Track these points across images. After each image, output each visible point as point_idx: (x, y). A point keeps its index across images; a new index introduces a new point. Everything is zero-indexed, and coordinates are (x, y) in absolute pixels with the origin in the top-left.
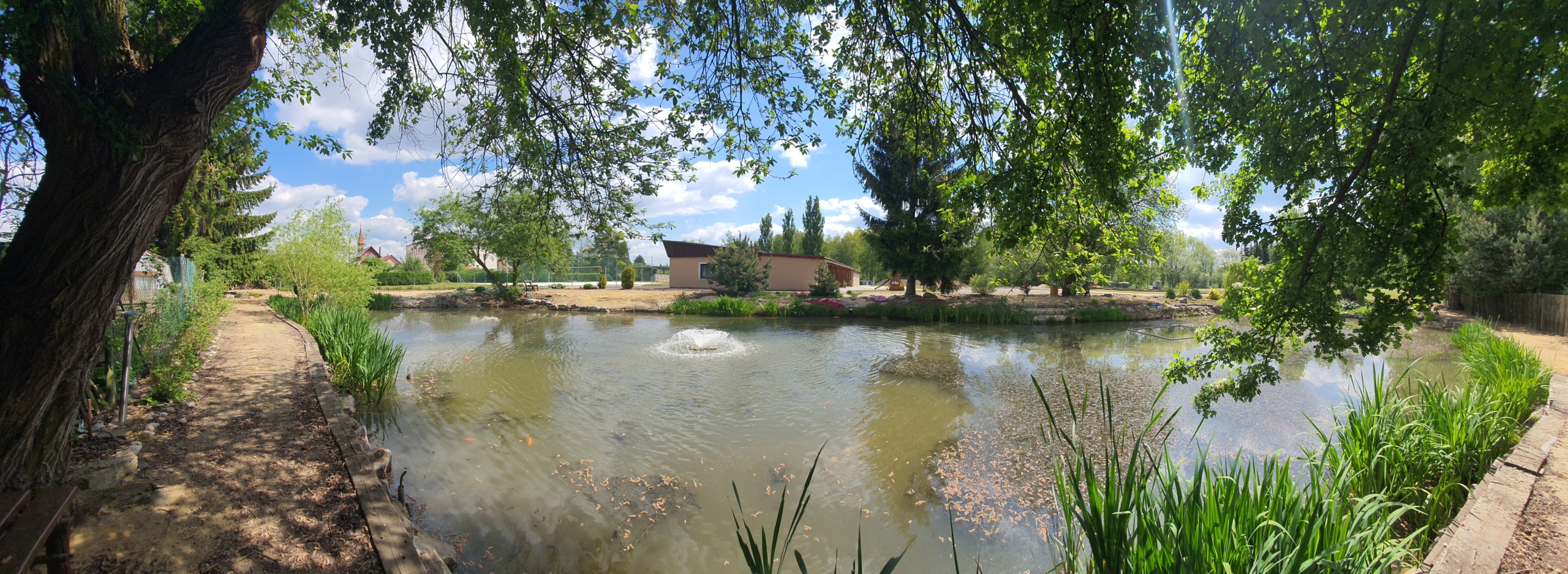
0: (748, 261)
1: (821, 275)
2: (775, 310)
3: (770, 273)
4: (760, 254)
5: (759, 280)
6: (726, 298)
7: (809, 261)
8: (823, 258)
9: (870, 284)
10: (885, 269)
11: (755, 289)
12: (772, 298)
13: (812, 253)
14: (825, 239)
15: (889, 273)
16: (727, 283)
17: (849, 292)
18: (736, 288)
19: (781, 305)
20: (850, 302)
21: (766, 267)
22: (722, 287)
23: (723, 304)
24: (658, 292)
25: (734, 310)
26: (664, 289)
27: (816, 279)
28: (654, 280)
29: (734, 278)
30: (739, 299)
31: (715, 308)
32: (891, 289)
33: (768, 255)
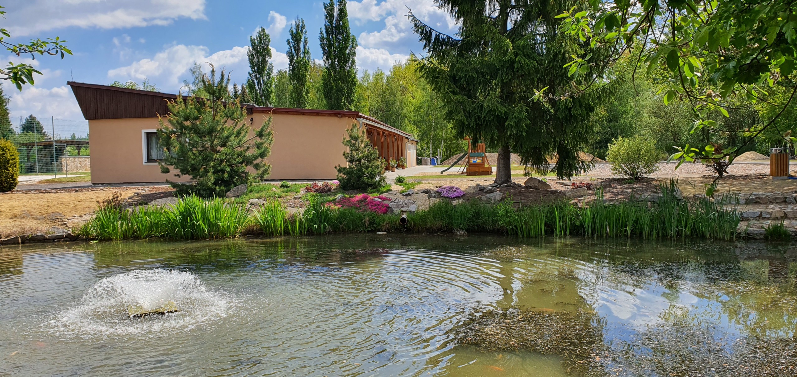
0: (230, 124)
1: (354, 147)
2: (279, 221)
3: (271, 146)
4: (251, 111)
5: (248, 161)
6: (195, 200)
7: (334, 121)
8: (356, 115)
9: (433, 163)
10: (460, 135)
11: (243, 179)
12: (275, 197)
13: (339, 107)
14: (359, 77)
15: (466, 143)
16: (193, 170)
17: (400, 181)
18: (211, 178)
19: (291, 211)
20: (401, 200)
21: (260, 134)
22: (187, 179)
23: (187, 214)
24: (66, 196)
25: (210, 225)
26: (77, 189)
27: (346, 156)
28: (60, 170)
29: (206, 160)
30: (217, 201)
31: (174, 224)
32: (469, 173)
33: (265, 111)
